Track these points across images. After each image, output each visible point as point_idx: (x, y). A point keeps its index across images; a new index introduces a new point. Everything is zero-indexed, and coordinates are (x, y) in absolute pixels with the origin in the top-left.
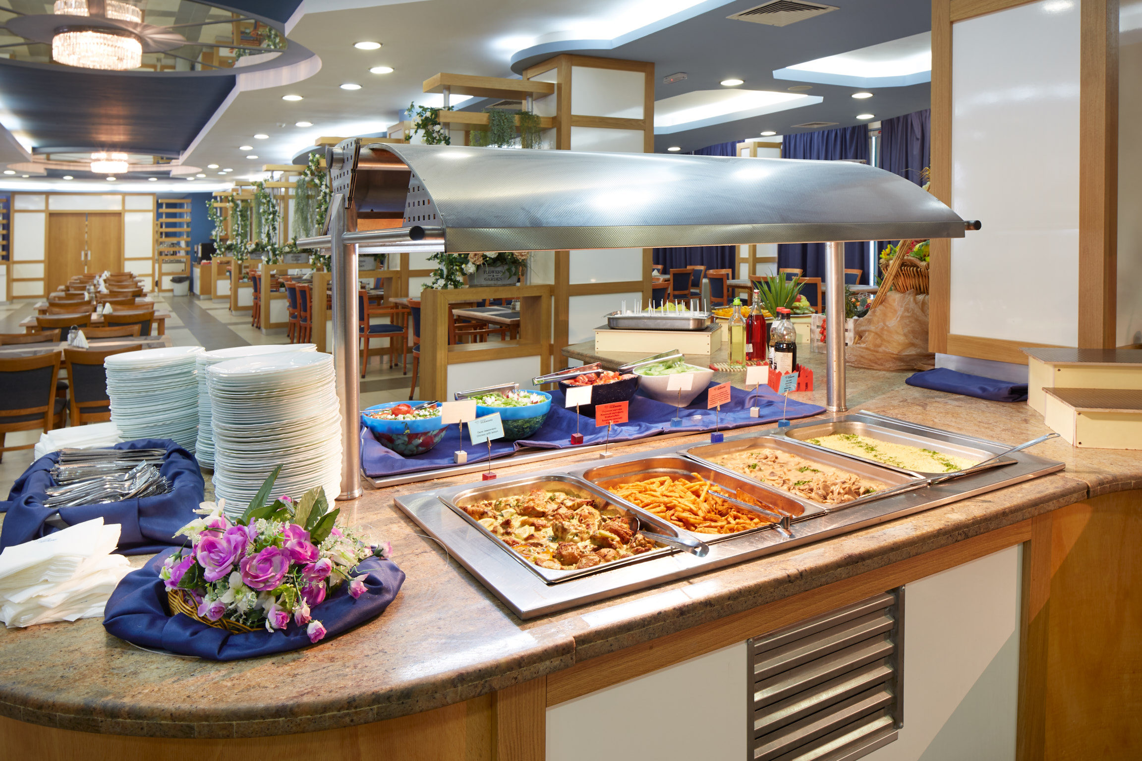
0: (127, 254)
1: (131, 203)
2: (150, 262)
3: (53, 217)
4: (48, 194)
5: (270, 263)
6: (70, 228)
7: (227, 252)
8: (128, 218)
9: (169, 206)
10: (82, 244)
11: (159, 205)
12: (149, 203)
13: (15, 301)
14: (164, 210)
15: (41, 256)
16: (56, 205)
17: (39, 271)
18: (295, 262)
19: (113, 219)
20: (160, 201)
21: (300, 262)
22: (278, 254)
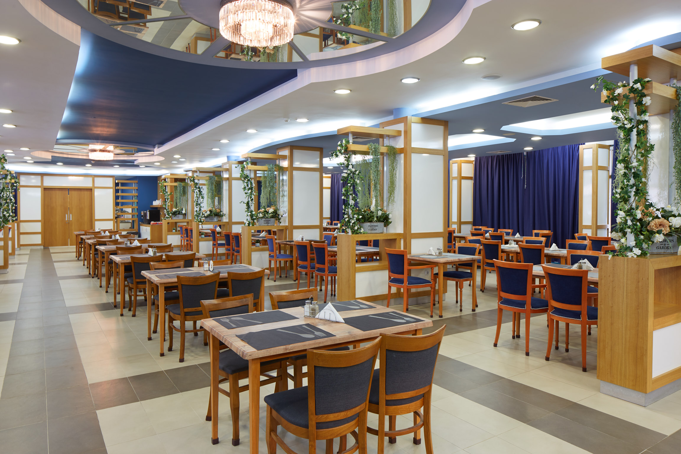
0: (97, 216)
1: (99, 182)
2: (112, 222)
3: (47, 190)
4: (42, 175)
5: (251, 225)
6: (58, 199)
7: (173, 216)
8: (97, 193)
9: (123, 184)
10: (66, 210)
11: (117, 184)
12: (110, 183)
13: (22, 247)
14: (120, 187)
15: (39, 217)
16: (49, 182)
17: (38, 227)
18: (266, 225)
19: (87, 193)
20: (117, 181)
21: (269, 224)
22: (255, 219)
